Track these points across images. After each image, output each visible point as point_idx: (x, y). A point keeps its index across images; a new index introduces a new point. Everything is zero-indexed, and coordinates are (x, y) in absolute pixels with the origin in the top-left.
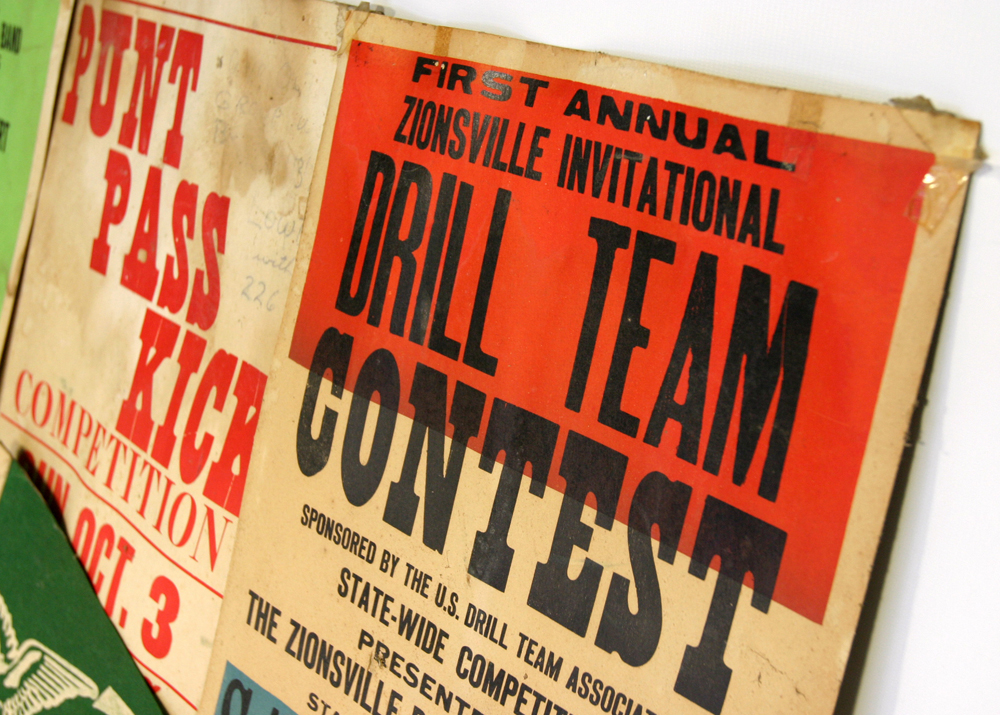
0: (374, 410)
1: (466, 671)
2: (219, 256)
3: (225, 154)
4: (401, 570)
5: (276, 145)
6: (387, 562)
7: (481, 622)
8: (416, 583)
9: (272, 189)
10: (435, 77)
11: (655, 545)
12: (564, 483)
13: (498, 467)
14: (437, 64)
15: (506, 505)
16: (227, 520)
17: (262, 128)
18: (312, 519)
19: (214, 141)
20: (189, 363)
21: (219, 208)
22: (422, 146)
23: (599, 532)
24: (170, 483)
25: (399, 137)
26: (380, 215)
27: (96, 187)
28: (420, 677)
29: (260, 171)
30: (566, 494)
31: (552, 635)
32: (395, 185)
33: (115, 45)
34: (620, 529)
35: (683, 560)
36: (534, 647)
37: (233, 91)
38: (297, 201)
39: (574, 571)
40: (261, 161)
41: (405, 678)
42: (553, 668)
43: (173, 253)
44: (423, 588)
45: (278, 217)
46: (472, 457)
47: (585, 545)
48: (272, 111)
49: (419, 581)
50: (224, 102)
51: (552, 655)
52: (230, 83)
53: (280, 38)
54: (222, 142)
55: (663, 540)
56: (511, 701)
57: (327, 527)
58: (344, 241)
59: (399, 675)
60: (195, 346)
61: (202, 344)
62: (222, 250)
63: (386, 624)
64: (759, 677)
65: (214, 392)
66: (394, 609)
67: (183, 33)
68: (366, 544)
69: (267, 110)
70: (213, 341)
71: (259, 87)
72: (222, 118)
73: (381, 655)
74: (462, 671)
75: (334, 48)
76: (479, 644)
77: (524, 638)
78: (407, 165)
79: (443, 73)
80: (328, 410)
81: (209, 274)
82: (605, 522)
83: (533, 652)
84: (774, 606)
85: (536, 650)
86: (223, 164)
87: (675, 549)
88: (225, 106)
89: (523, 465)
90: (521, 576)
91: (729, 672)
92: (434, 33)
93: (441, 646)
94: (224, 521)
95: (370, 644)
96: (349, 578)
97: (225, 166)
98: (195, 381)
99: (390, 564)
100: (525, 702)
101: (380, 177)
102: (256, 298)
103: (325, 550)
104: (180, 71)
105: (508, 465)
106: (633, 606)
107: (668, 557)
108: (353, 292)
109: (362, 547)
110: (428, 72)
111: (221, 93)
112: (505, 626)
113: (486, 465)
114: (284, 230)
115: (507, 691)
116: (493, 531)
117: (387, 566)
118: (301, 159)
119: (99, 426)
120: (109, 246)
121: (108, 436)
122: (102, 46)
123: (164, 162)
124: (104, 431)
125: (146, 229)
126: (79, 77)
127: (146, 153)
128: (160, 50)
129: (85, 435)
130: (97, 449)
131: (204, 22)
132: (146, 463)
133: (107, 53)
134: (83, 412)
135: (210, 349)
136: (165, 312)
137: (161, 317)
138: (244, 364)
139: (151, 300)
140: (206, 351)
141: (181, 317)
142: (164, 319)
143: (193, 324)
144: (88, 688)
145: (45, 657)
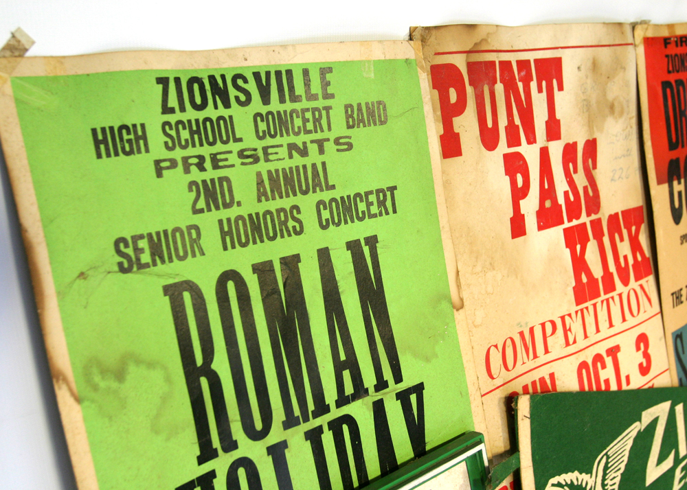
2: (594, 172)
3: (589, 116)
5: (614, 99)
9: (616, 122)
10: (674, 44)
14: (672, 39)
16: (647, 281)
17: (605, 95)
18: (683, 239)
19: (583, 112)
20: (598, 236)
21: (591, 146)
22: (678, 71)
24: (620, 295)
25: (669, 72)
26: (674, 105)
27: (503, 185)
29: (608, 116)
32: (675, 91)
33: (488, 84)
37: (589, 81)
38: (629, 120)
40: (607, 111)
43: (567, 188)
45: (622, 132)
48: (609, 84)
50: (585, 89)
52: (587, 77)
53: (613, 45)
54: (587, 111)
58: (663, 124)
60: (596, 224)
61: (599, 220)
62: (595, 167)
65: (617, 236)
67: (536, 61)
69: (606, 84)
70: (604, 215)
71: (601, 74)
72: (585, 98)
75: (632, 44)
78: (676, 81)
79: (676, 42)
80: (678, 193)
81: (590, 185)
86: (589, 122)
88: (586, 91)
92: (666, 28)
94: (646, 283)
97: (591, 123)
98: (606, 240)
101: (668, 91)
102: (620, 177)
104: (544, 83)
108: (674, 140)
110: (669, 43)
111: (583, 84)
114: (626, 137)
119: (563, 318)
120: (524, 215)
121: (573, 315)
122: (475, 88)
123: (548, 141)
124: (570, 315)
125: (546, 187)
126: (454, 119)
127: (535, 142)
128: (522, 77)
129: (552, 334)
130: (570, 330)
131: (560, 49)
132: (602, 302)
133: (483, 91)
134: (543, 325)
135: (604, 220)
136: (575, 222)
137: (573, 226)
138: (622, 212)
139: (564, 223)
140: (603, 222)
141: (584, 217)
142: (576, 226)
143: (591, 216)
144: (635, 429)
145: (609, 453)
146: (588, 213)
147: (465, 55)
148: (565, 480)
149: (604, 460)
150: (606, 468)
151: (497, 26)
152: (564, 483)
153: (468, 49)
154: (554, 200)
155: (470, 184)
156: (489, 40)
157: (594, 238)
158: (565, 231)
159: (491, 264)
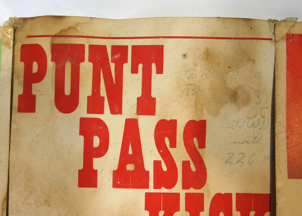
2: (200, 150)
3: (197, 99)
5: (238, 88)
9: (239, 109)
17: (224, 82)
19: (188, 95)
20: (195, 209)
29: (226, 102)
33: (71, 61)
37: (198, 68)
38: (259, 109)
43: (159, 158)
45: (247, 120)
52: (196, 65)
54: (193, 94)
60: (195, 198)
62: (202, 145)
69: (227, 73)
70: (208, 191)
72: (191, 82)
75: (271, 39)
81: (194, 161)
86: (196, 104)
88: (193, 76)
102: (238, 162)
104: (140, 66)
114: (253, 125)
118: (259, 91)
120: (96, 171)
122: (56, 64)
123: (138, 114)
125: (130, 152)
126: (33, 85)
127: (121, 113)
128: (115, 59)
131: (162, 39)
133: (64, 67)
135: (208, 196)
136: (163, 190)
137: (160, 193)
138: (238, 195)
139: (148, 188)
140: (205, 198)
141: (178, 188)
142: (164, 194)
143: (189, 189)
146: (185, 186)
147: (50, 38)
151: (91, 18)
153: (54, 34)
154: (140, 165)
155: (38, 135)
156: (79, 28)
157: (186, 210)
158: (147, 195)
159: (46, 201)
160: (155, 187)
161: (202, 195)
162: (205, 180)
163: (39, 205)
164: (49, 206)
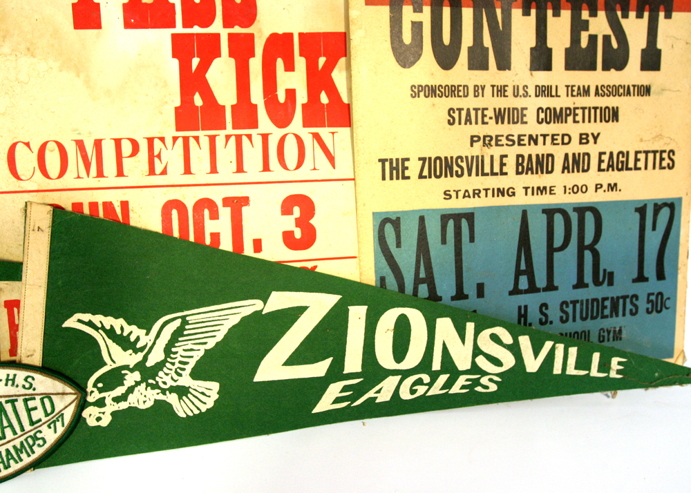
0: (446, 12)
1: (542, 119)
4: (488, 90)
6: (477, 91)
7: (544, 91)
8: (499, 93)
11: (619, 13)
12: (569, 5)
13: (533, 12)
15: (542, 28)
16: (333, 133)
18: (419, 91)
20: (241, 54)
23: (592, 21)
24: (265, 137)
28: (516, 138)
30: (572, 10)
31: (582, 78)
34: (602, 14)
35: (632, 14)
36: (574, 88)
39: (584, 43)
41: (507, 145)
42: (586, 92)
44: (504, 93)
46: (517, 13)
47: (587, 29)
49: (501, 91)
51: (584, 86)
55: (622, 10)
56: (570, 119)
57: (432, 91)
59: (503, 145)
60: (242, 41)
63: (487, 123)
64: (672, 46)
65: (280, 62)
66: (490, 113)
68: (461, 88)
70: (260, 31)
73: (487, 142)
74: (540, 120)
76: (545, 102)
77: (567, 86)
80: (413, 23)
82: (593, 14)
83: (574, 91)
84: (674, 14)
85: (575, 89)
87: (628, 11)
89: (546, 5)
90: (558, 59)
91: (660, 51)
93: (524, 115)
94: (331, 134)
95: (479, 140)
96: (454, 112)
98: (256, 65)
99: (480, 91)
100: (577, 115)
103: (434, 105)
105: (538, 8)
106: (615, 45)
107: (625, 16)
109: (459, 91)
112: (557, 87)
113: (526, 13)
115: (567, 115)
116: (539, 44)
117: (478, 93)
119: (150, 141)
120: (98, 4)
121: (169, 141)
124: (162, 139)
129: (131, 156)
130: (159, 156)
132: (228, 137)
134: (118, 142)
135: (260, 37)
136: (196, 30)
137: (193, 35)
138: (301, 34)
139: (174, 27)
140: (256, 40)
141: (217, 27)
142: (198, 35)
143: (233, 27)
144: (250, 306)
145: (188, 318)
146: (227, 24)
148: (101, 322)
149: (178, 323)
150: (178, 334)
152: (100, 326)
157: (230, 56)
158: (174, 36)
159: (28, 49)
160: (185, 26)
161: (251, 36)
162: (255, 15)
163: (19, 56)
164: (33, 56)
